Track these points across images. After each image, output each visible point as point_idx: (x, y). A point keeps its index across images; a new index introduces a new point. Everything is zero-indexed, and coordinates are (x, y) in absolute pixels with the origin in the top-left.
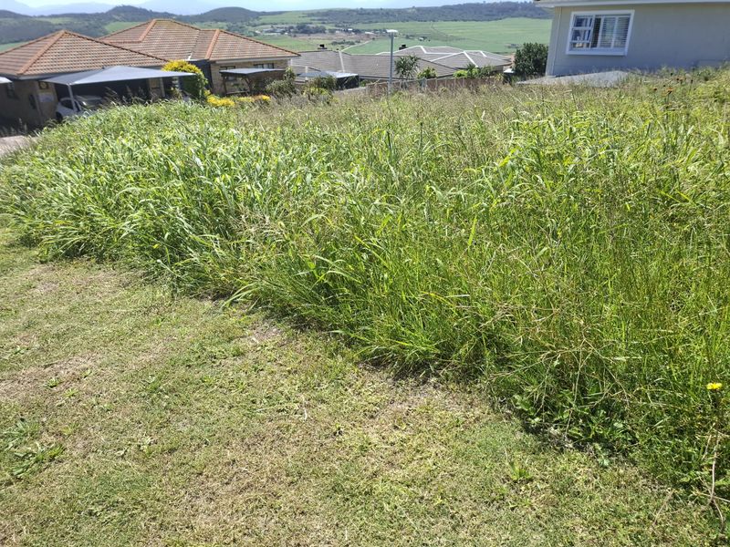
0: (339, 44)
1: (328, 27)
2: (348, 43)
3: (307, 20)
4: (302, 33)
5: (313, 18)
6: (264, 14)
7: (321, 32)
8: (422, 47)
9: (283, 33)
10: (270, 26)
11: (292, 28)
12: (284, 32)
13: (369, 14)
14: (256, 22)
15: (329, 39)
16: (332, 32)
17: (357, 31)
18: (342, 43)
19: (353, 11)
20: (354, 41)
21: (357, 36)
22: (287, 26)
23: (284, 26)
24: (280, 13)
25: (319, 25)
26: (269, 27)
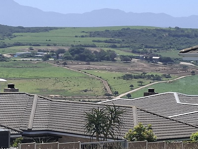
0: (136, 78)
1: (119, 52)
2: (149, 77)
3: (89, 40)
4: (77, 59)
5: (96, 39)
6: (21, 29)
7: (108, 59)
8: (175, 94)
9: (46, 58)
10: (27, 48)
11: (62, 51)
12: (48, 57)
13: (188, 36)
14: (7, 41)
15: (119, 70)
16: (126, 60)
17: (166, 61)
18: (140, 77)
19: (164, 31)
20: (160, 74)
21: (167, 68)
22: (55, 49)
23: (50, 48)
24: (47, 29)
25: (106, 49)
26: (26, 50)
